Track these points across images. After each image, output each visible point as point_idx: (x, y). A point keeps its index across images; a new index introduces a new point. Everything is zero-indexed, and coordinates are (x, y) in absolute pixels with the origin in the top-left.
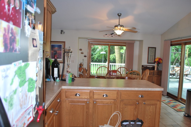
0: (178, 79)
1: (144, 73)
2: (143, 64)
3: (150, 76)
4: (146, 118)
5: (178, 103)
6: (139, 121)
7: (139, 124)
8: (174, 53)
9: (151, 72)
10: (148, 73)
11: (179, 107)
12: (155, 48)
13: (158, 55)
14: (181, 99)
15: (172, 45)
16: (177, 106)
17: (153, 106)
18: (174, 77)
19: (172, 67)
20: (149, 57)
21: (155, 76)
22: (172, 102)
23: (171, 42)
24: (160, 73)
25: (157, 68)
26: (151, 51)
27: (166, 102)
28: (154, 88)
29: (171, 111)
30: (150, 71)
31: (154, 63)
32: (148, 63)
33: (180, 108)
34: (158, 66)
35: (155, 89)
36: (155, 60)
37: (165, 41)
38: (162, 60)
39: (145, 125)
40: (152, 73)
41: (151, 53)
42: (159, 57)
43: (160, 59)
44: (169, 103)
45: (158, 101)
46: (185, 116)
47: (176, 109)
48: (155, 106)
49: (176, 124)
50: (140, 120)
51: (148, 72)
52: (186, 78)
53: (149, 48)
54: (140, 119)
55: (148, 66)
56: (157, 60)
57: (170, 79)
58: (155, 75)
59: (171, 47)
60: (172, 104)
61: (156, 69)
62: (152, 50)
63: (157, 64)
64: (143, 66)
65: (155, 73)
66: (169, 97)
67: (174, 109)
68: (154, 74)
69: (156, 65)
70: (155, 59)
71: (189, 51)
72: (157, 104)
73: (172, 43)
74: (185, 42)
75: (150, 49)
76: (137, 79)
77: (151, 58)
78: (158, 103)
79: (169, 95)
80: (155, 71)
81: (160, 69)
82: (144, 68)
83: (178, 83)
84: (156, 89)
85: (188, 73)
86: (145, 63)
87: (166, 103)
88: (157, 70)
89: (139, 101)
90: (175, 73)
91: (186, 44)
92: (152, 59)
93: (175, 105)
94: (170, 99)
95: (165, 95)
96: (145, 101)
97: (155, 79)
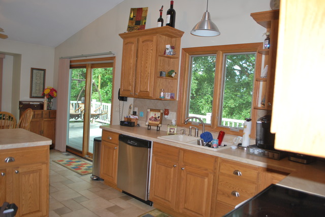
0: (83, 123)
1: (23, 116)
2: (21, 100)
3: (36, 120)
4: (24, 198)
5: (83, 161)
6: (9, 207)
7: (9, 213)
8: (79, 81)
9: (36, 113)
10: (30, 116)
11: (84, 168)
12: (44, 70)
13: (50, 83)
14: (88, 154)
15: (72, 67)
16: (82, 166)
17: (35, 174)
18: (79, 119)
19: (75, 104)
20: (34, 85)
21: (45, 120)
22: (74, 160)
23: (71, 62)
24: (53, 114)
25: (48, 106)
26: (37, 75)
27: (63, 162)
28: (34, 141)
29: (73, 176)
30: (34, 112)
31: (43, 97)
32: (31, 97)
33: (86, 169)
34: (49, 102)
35: (36, 143)
36: (43, 91)
37: (62, 58)
38: (56, 92)
39: (22, 210)
40: (38, 114)
41: (37, 79)
42: (52, 86)
43: (53, 90)
44: (70, 163)
45: (43, 163)
46: (93, 179)
47: (79, 171)
48: (38, 173)
49: (80, 196)
50: (11, 205)
51: (30, 113)
52: (97, 120)
53: (32, 69)
54: (10, 203)
55: (31, 103)
56: (47, 92)
57: (71, 125)
58: (46, 118)
59: (70, 70)
60: (74, 165)
61: (45, 108)
62: (38, 73)
63: (48, 98)
64: (21, 103)
65: (44, 115)
66: (69, 154)
67: (77, 173)
68: (42, 116)
69: (45, 101)
70: (44, 89)
71: (101, 79)
72: (41, 170)
73: (72, 64)
74: (92, 64)
75: (34, 71)
76: (8, 127)
77: (38, 88)
78: (44, 166)
79: (70, 150)
80: (45, 111)
81: (53, 108)
82: (24, 107)
83: (83, 130)
84: (39, 142)
85: (101, 113)
86: (25, 97)
87: (65, 164)
88: (48, 109)
89: (7, 170)
90: (80, 113)
91: (94, 66)
92: (39, 90)
93: (79, 165)
94: (71, 157)
95: (62, 150)
96: (18, 168)
97: (44, 125)
